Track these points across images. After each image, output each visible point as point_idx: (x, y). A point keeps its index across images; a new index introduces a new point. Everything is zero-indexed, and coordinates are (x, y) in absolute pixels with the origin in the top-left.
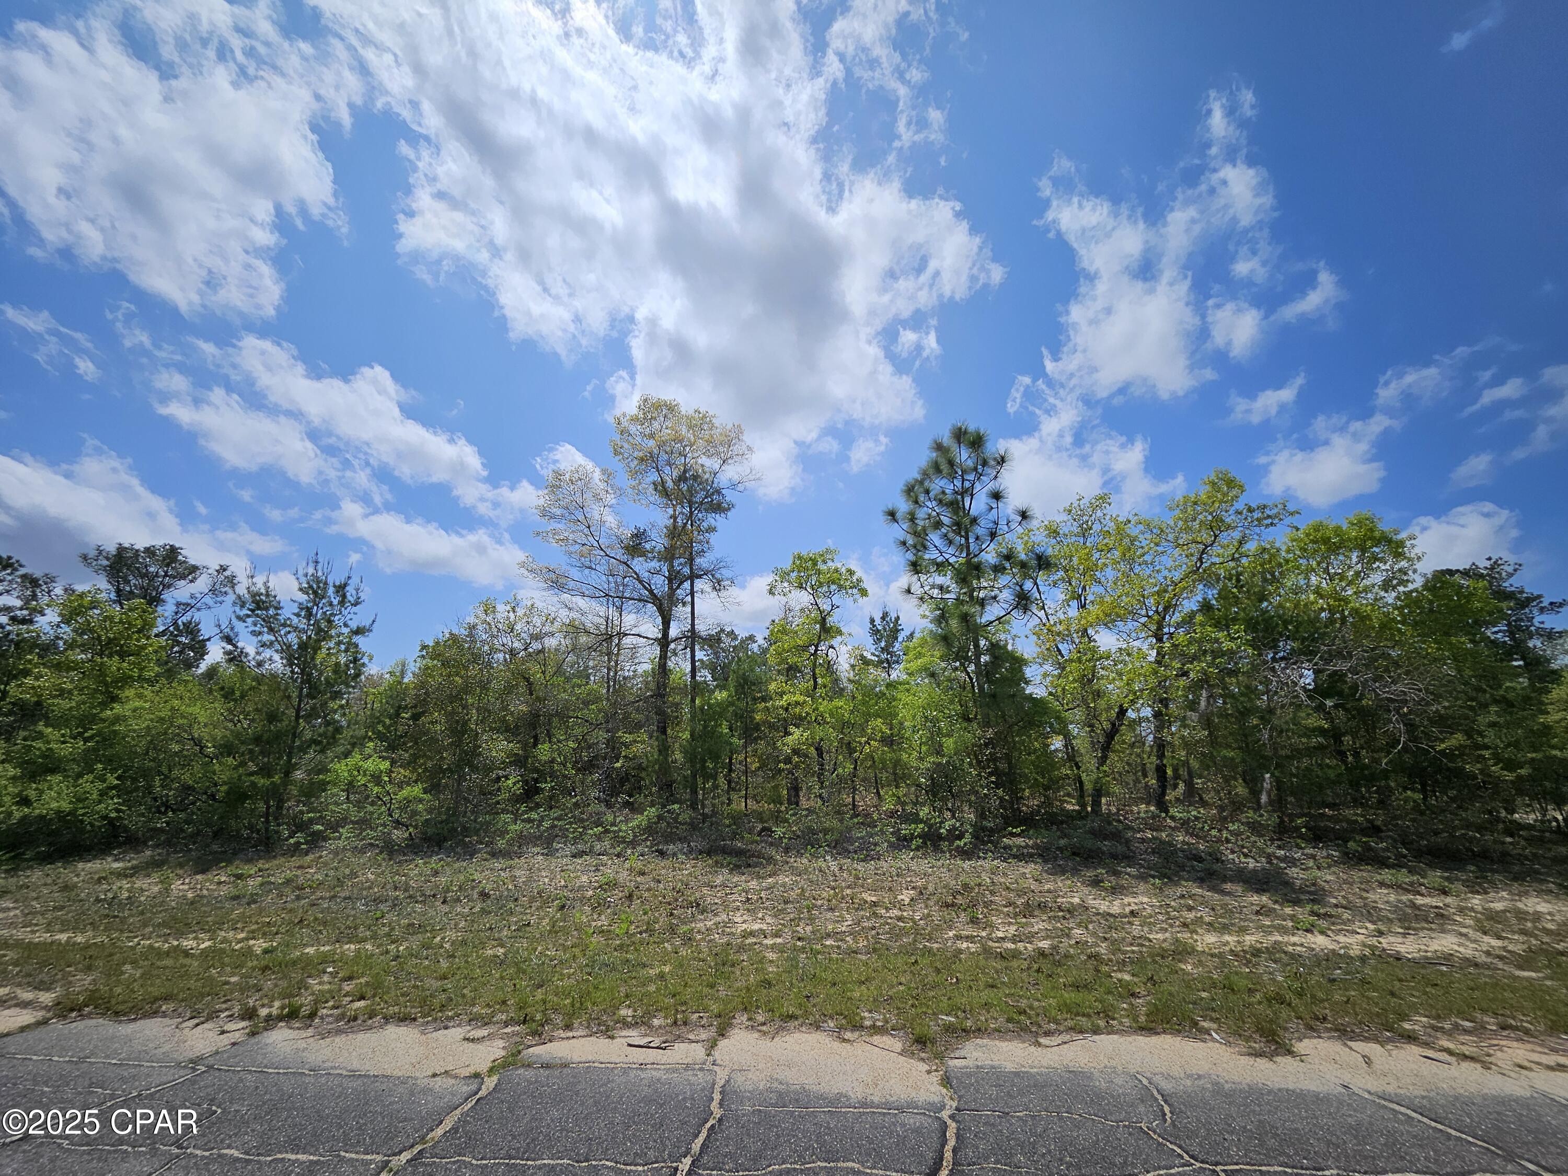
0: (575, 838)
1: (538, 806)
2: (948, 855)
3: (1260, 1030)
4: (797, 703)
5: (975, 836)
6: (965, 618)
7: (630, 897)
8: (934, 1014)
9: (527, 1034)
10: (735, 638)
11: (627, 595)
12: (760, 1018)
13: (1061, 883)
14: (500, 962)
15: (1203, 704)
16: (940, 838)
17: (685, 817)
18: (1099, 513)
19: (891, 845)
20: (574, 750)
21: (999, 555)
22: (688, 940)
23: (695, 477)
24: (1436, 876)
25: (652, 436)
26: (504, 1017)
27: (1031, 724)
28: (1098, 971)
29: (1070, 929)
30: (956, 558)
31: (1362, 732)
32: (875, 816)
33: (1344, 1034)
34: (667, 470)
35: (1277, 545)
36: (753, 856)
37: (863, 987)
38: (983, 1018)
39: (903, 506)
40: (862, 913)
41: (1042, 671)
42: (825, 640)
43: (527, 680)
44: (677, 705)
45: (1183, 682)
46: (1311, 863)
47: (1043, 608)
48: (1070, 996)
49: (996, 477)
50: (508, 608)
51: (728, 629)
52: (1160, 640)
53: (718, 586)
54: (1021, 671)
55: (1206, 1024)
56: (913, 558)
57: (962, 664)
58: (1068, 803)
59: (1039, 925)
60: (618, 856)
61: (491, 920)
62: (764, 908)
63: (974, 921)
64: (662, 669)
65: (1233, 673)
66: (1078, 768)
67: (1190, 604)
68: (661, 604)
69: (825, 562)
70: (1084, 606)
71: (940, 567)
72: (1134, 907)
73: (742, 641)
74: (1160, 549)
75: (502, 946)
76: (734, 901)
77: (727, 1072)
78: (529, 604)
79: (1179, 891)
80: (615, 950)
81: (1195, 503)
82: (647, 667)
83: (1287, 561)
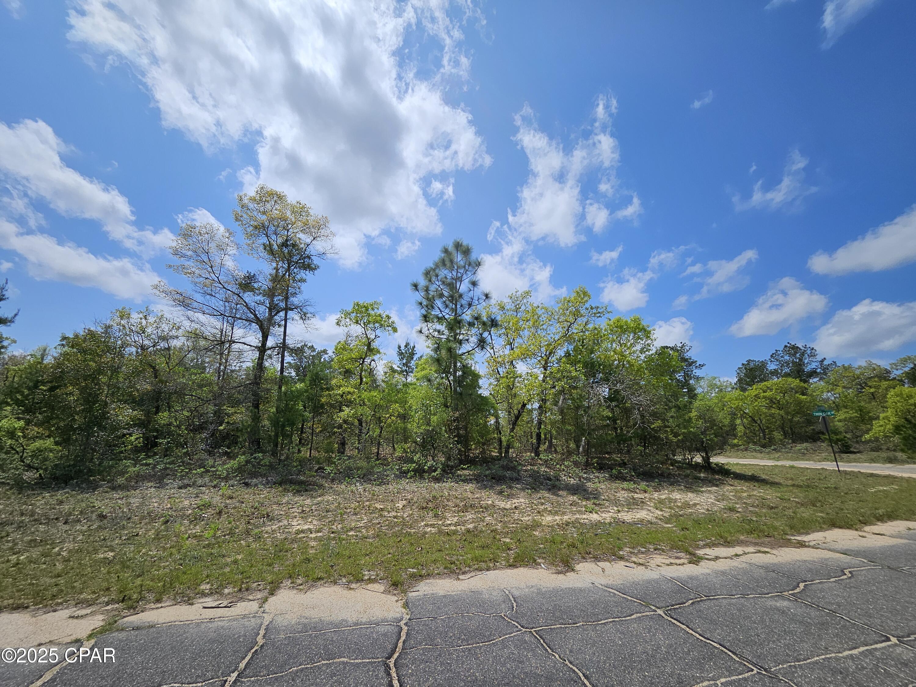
0: (182, 476)
1: (155, 454)
2: (427, 481)
3: (562, 561)
4: (349, 393)
5: (443, 470)
6: (450, 350)
7: (220, 513)
8: (406, 568)
9: (124, 609)
10: (314, 350)
11: (238, 316)
12: (299, 581)
13: (484, 494)
14: (107, 562)
15: (560, 402)
16: (424, 471)
17: (266, 461)
18: (525, 301)
19: (396, 476)
20: (188, 417)
21: (473, 316)
22: (258, 538)
23: (294, 245)
24: (643, 485)
25: (264, 213)
26: (106, 600)
27: (480, 410)
28: (495, 538)
29: (484, 517)
30: (449, 315)
31: (625, 419)
32: (390, 460)
33: (597, 559)
34: (274, 237)
35: (601, 327)
36: (310, 484)
37: (367, 557)
38: (432, 568)
39: (422, 282)
40: (374, 515)
41: (489, 382)
42: (370, 356)
43: (154, 368)
44: (268, 390)
45: (553, 390)
46: (597, 480)
47: (493, 348)
48: (478, 552)
49: (475, 273)
50: (141, 316)
51: (310, 345)
52: (545, 369)
53: (304, 317)
54: (477, 381)
55: (539, 561)
56: (425, 313)
57: (447, 376)
58: (494, 452)
59: (469, 516)
60: (214, 487)
61: (104, 534)
62: (313, 516)
63: (436, 516)
64: (260, 366)
65: (575, 388)
66: (500, 433)
67: (560, 353)
68: (262, 324)
69: (373, 309)
70: (512, 349)
71: (440, 319)
72: (517, 505)
73: (318, 353)
74: (551, 323)
75: (112, 551)
76: (293, 513)
77: (271, 616)
78: (160, 314)
79: (539, 495)
80: (204, 547)
81: (569, 301)
82: (250, 364)
83: (604, 335)
